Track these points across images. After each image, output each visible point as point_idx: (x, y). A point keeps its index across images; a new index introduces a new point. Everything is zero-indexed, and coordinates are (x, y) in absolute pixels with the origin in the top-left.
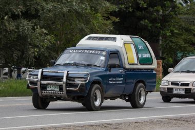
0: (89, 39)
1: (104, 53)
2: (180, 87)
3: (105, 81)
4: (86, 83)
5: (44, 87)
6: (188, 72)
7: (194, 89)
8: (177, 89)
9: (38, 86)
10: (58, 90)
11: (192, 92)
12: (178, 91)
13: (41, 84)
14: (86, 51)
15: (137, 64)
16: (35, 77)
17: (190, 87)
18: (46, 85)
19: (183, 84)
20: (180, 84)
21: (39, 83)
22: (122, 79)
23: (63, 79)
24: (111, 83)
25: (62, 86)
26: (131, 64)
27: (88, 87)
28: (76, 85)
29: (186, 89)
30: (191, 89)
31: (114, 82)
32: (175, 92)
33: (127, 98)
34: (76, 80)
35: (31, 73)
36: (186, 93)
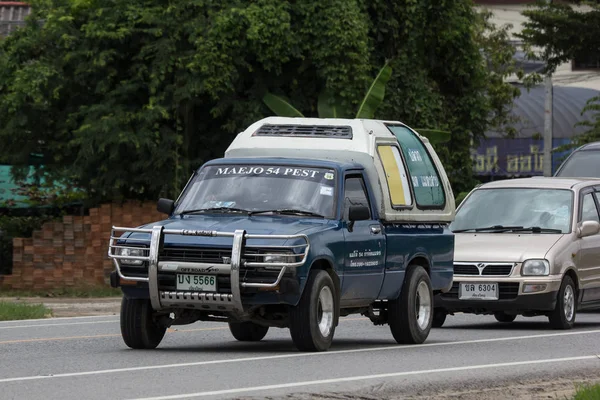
0: (265, 131)
1: (329, 176)
2: (480, 278)
3: (342, 261)
4: (298, 268)
5: (167, 281)
6: (499, 230)
7: (525, 284)
8: (471, 285)
9: (151, 279)
10: (214, 288)
11: (520, 293)
12: (477, 291)
13: (160, 272)
14: (270, 170)
15: (410, 209)
16: (136, 250)
17: (513, 277)
18: (173, 273)
19: (491, 270)
20: (481, 270)
21: (152, 270)
22: (378, 253)
23: (229, 254)
24: (353, 264)
25: (229, 276)
26: (397, 209)
27: (304, 280)
28: (270, 274)
29: (501, 284)
30: (517, 284)
31: (361, 264)
32: (465, 295)
33: (377, 313)
34: (268, 256)
35: (122, 238)
36: (501, 297)
